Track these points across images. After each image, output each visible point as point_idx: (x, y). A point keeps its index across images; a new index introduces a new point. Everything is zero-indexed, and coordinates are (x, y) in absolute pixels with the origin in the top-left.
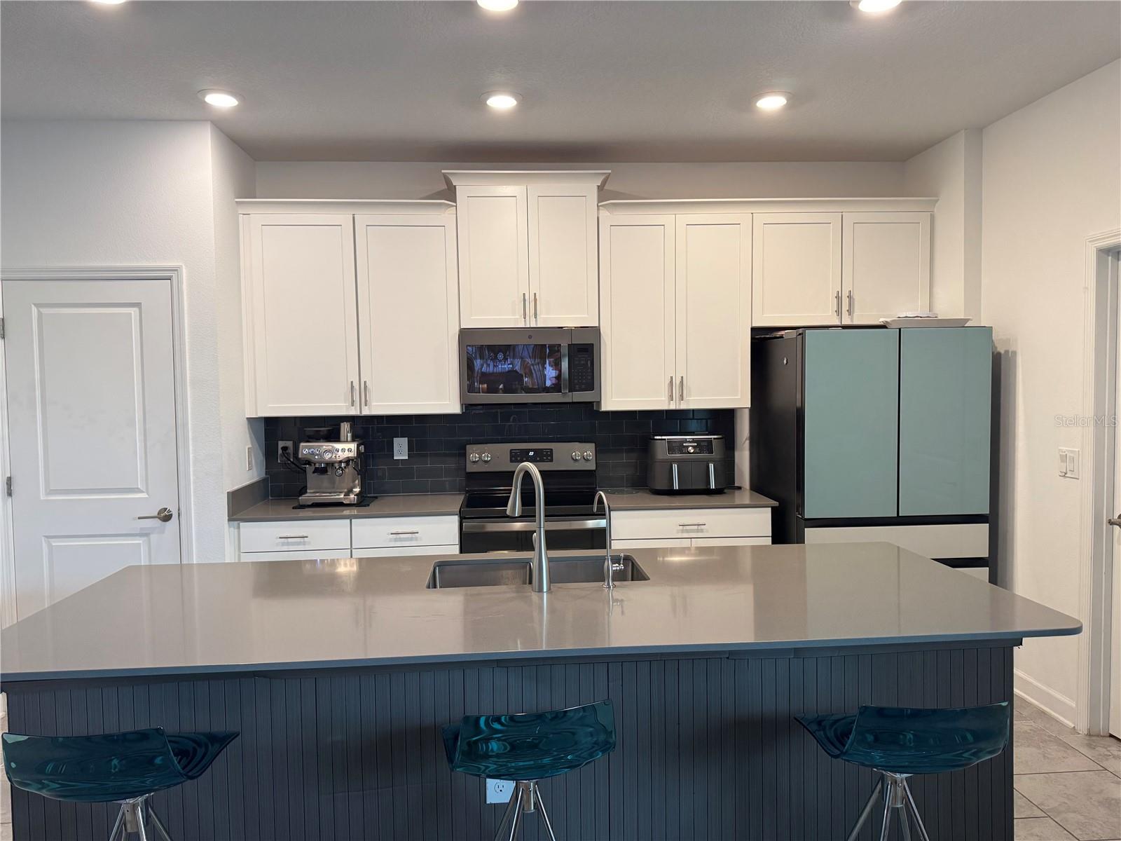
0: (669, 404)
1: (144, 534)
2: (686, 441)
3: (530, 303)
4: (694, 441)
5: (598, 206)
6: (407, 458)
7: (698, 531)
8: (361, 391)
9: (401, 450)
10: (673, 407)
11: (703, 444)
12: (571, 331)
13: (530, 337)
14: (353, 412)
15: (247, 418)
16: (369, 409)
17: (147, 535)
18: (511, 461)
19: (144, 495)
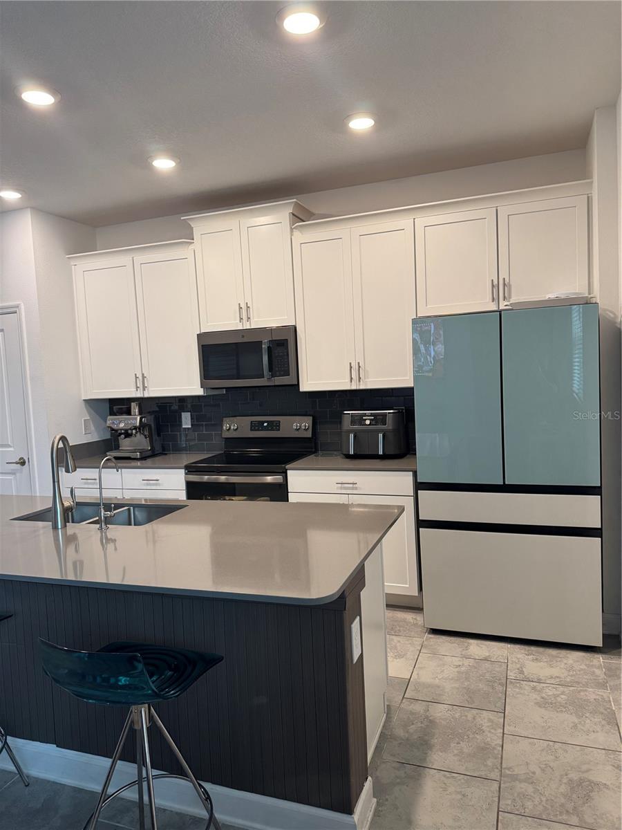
0: (351, 385)
1: (13, 473)
2: (365, 415)
3: (244, 310)
4: (372, 415)
5: (291, 228)
6: (190, 427)
7: (353, 489)
8: (142, 380)
9: (186, 421)
10: (354, 387)
11: (378, 417)
12: (271, 330)
13: (243, 336)
14: (139, 395)
15: (85, 401)
16: (148, 393)
17: (14, 474)
18: (251, 430)
19: (12, 449)
